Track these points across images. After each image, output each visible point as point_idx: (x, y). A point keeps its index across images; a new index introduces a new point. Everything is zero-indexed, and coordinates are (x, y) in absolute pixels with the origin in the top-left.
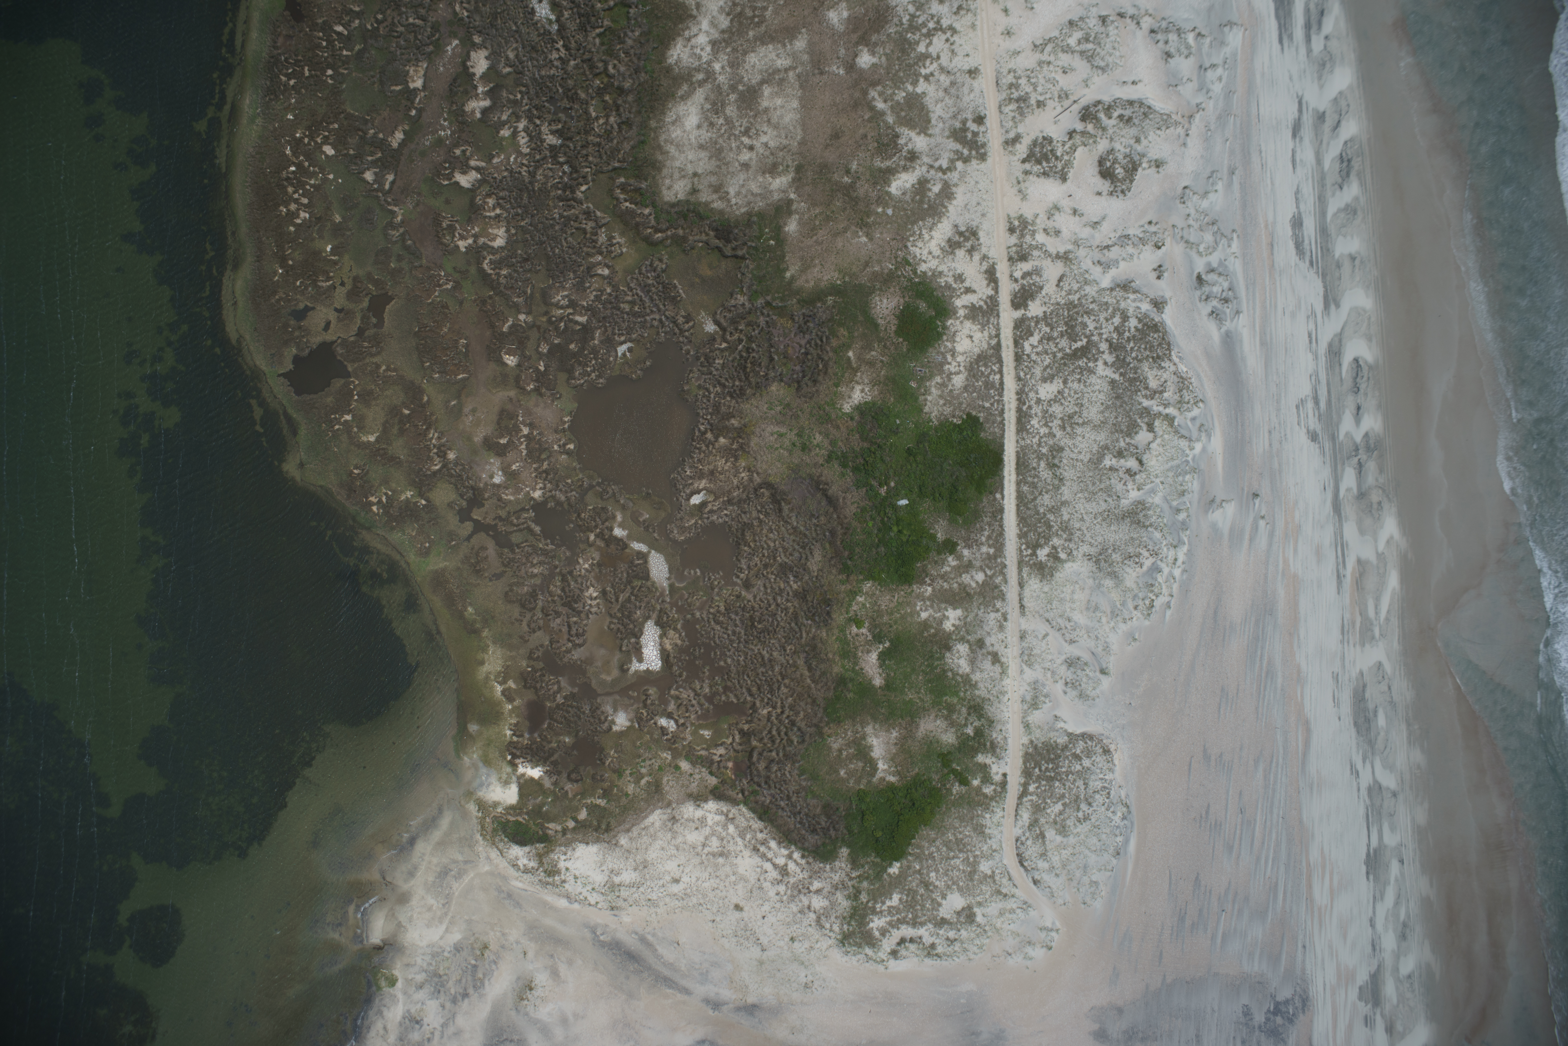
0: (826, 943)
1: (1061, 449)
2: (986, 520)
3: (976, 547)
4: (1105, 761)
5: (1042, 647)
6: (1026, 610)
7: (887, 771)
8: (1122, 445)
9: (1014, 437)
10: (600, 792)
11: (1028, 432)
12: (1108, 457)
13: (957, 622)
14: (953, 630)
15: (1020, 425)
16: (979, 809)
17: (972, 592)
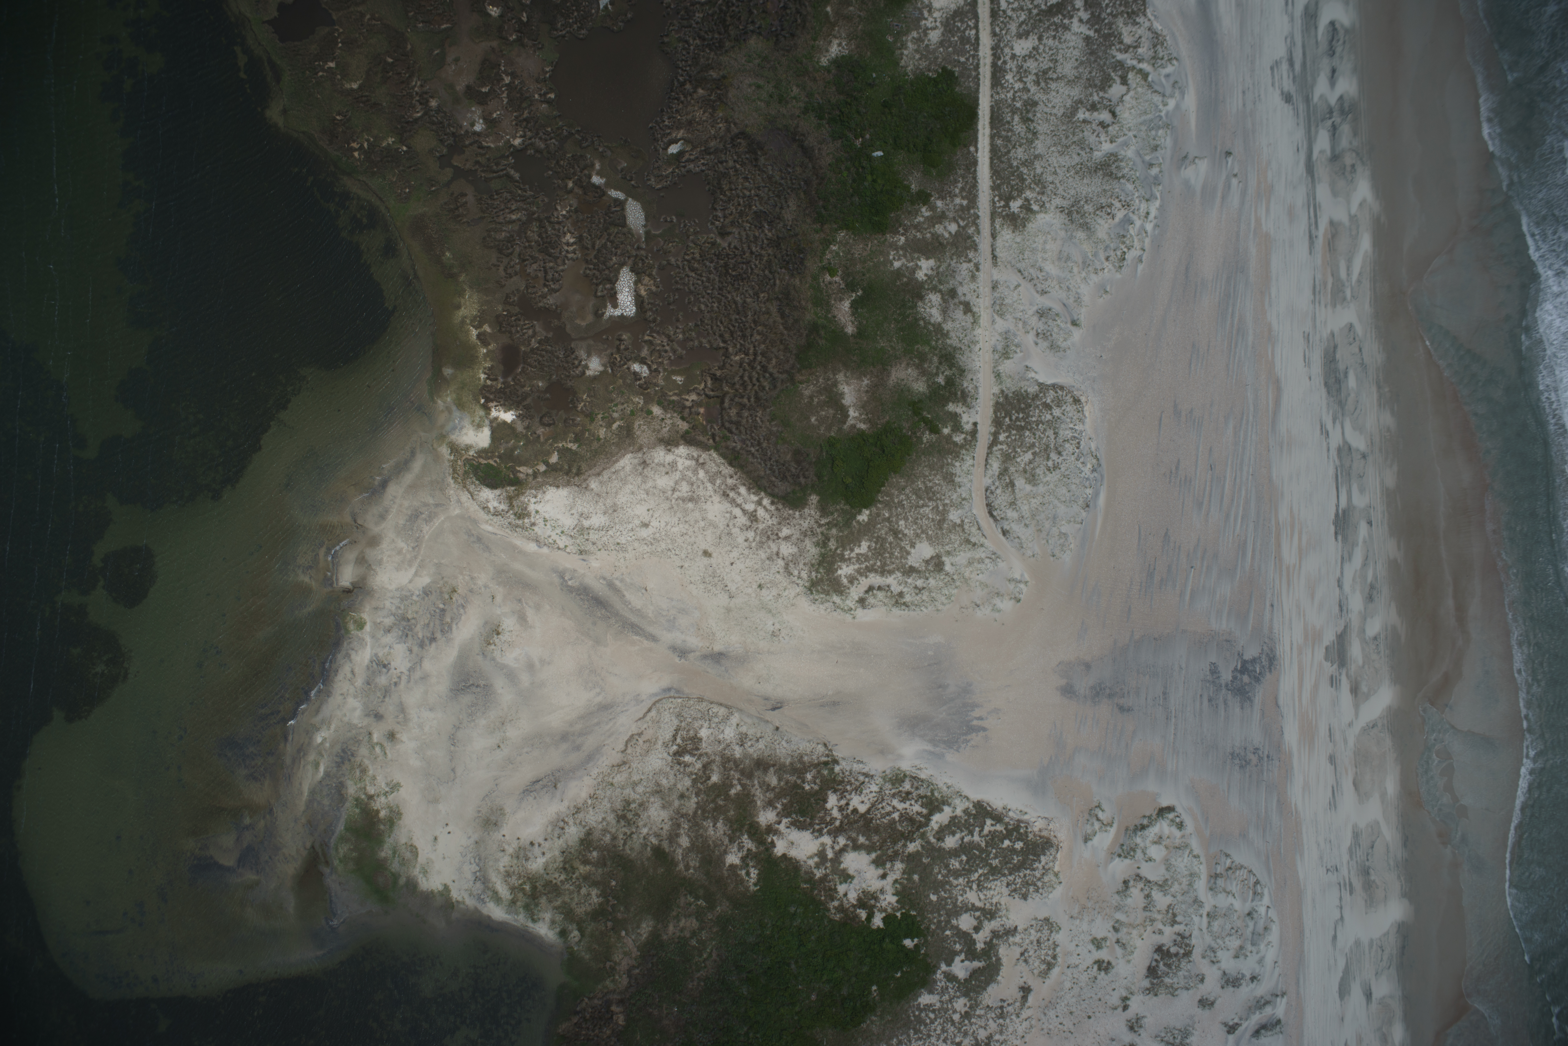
0: (794, 591)
1: (1035, 104)
2: (960, 172)
3: (949, 199)
4: (1075, 410)
5: (1014, 297)
6: (999, 260)
7: (857, 418)
8: (1096, 99)
9: (989, 92)
10: (571, 437)
11: (1003, 87)
12: (1081, 110)
13: (929, 272)
14: (926, 279)
15: (995, 80)
16: (949, 458)
17: (946, 242)
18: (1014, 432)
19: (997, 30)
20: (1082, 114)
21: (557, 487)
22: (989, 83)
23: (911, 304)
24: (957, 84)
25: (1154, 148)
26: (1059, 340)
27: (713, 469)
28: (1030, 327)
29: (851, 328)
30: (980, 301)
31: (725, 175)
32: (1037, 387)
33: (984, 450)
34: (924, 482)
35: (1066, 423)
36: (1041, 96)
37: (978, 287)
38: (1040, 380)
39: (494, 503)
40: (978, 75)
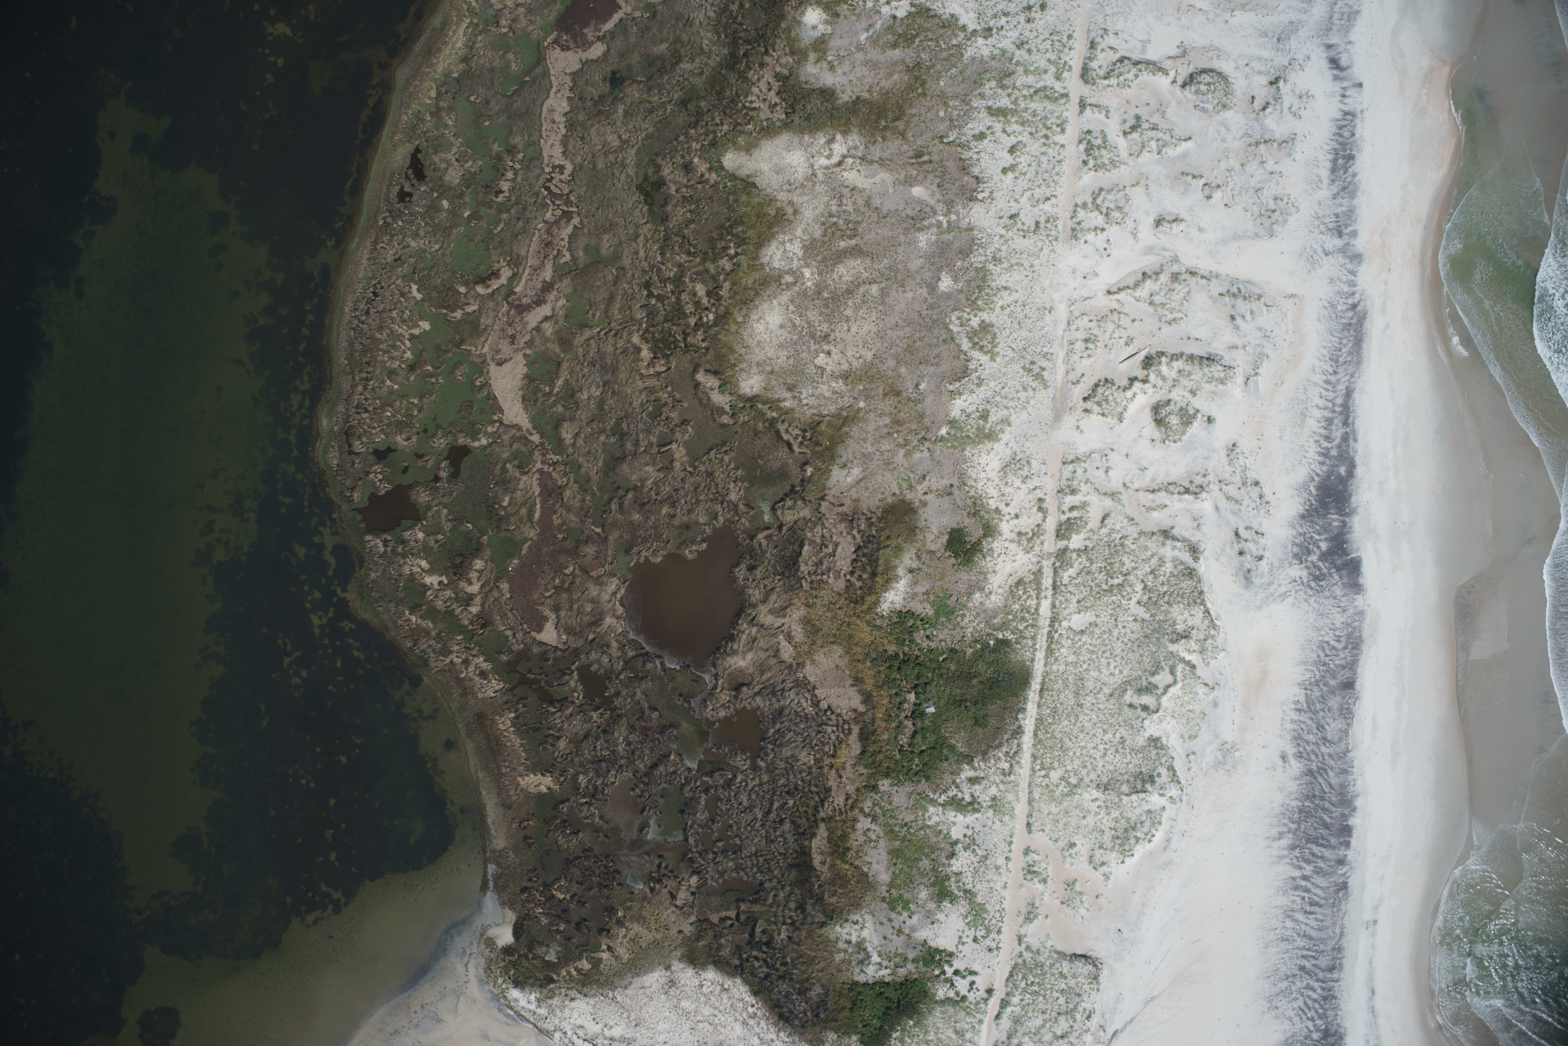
1: (1086, 679)
2: (1006, 737)
3: (993, 762)
4: (1089, 983)
5: (1043, 865)
6: (1033, 828)
7: (880, 964)
8: (1145, 683)
9: (1042, 662)
10: (604, 947)
11: (1056, 659)
12: (1129, 693)
13: (965, 831)
14: (961, 837)
15: (1050, 652)
16: (963, 1013)
17: (984, 804)
18: (1028, 996)
19: (1057, 603)
20: (1129, 697)
21: (586, 996)
22: (1043, 653)
23: (944, 860)
24: (1013, 650)
25: (1193, 737)
26: (1082, 911)
27: (737, 996)
28: (1056, 895)
29: (884, 877)
30: (1010, 865)
31: (780, 712)
32: (1055, 956)
33: (997, 1008)
34: (936, 1033)
35: (1079, 995)
36: (1092, 673)
37: (1010, 851)
38: (1059, 948)
39: (523, 1003)
40: (1035, 644)
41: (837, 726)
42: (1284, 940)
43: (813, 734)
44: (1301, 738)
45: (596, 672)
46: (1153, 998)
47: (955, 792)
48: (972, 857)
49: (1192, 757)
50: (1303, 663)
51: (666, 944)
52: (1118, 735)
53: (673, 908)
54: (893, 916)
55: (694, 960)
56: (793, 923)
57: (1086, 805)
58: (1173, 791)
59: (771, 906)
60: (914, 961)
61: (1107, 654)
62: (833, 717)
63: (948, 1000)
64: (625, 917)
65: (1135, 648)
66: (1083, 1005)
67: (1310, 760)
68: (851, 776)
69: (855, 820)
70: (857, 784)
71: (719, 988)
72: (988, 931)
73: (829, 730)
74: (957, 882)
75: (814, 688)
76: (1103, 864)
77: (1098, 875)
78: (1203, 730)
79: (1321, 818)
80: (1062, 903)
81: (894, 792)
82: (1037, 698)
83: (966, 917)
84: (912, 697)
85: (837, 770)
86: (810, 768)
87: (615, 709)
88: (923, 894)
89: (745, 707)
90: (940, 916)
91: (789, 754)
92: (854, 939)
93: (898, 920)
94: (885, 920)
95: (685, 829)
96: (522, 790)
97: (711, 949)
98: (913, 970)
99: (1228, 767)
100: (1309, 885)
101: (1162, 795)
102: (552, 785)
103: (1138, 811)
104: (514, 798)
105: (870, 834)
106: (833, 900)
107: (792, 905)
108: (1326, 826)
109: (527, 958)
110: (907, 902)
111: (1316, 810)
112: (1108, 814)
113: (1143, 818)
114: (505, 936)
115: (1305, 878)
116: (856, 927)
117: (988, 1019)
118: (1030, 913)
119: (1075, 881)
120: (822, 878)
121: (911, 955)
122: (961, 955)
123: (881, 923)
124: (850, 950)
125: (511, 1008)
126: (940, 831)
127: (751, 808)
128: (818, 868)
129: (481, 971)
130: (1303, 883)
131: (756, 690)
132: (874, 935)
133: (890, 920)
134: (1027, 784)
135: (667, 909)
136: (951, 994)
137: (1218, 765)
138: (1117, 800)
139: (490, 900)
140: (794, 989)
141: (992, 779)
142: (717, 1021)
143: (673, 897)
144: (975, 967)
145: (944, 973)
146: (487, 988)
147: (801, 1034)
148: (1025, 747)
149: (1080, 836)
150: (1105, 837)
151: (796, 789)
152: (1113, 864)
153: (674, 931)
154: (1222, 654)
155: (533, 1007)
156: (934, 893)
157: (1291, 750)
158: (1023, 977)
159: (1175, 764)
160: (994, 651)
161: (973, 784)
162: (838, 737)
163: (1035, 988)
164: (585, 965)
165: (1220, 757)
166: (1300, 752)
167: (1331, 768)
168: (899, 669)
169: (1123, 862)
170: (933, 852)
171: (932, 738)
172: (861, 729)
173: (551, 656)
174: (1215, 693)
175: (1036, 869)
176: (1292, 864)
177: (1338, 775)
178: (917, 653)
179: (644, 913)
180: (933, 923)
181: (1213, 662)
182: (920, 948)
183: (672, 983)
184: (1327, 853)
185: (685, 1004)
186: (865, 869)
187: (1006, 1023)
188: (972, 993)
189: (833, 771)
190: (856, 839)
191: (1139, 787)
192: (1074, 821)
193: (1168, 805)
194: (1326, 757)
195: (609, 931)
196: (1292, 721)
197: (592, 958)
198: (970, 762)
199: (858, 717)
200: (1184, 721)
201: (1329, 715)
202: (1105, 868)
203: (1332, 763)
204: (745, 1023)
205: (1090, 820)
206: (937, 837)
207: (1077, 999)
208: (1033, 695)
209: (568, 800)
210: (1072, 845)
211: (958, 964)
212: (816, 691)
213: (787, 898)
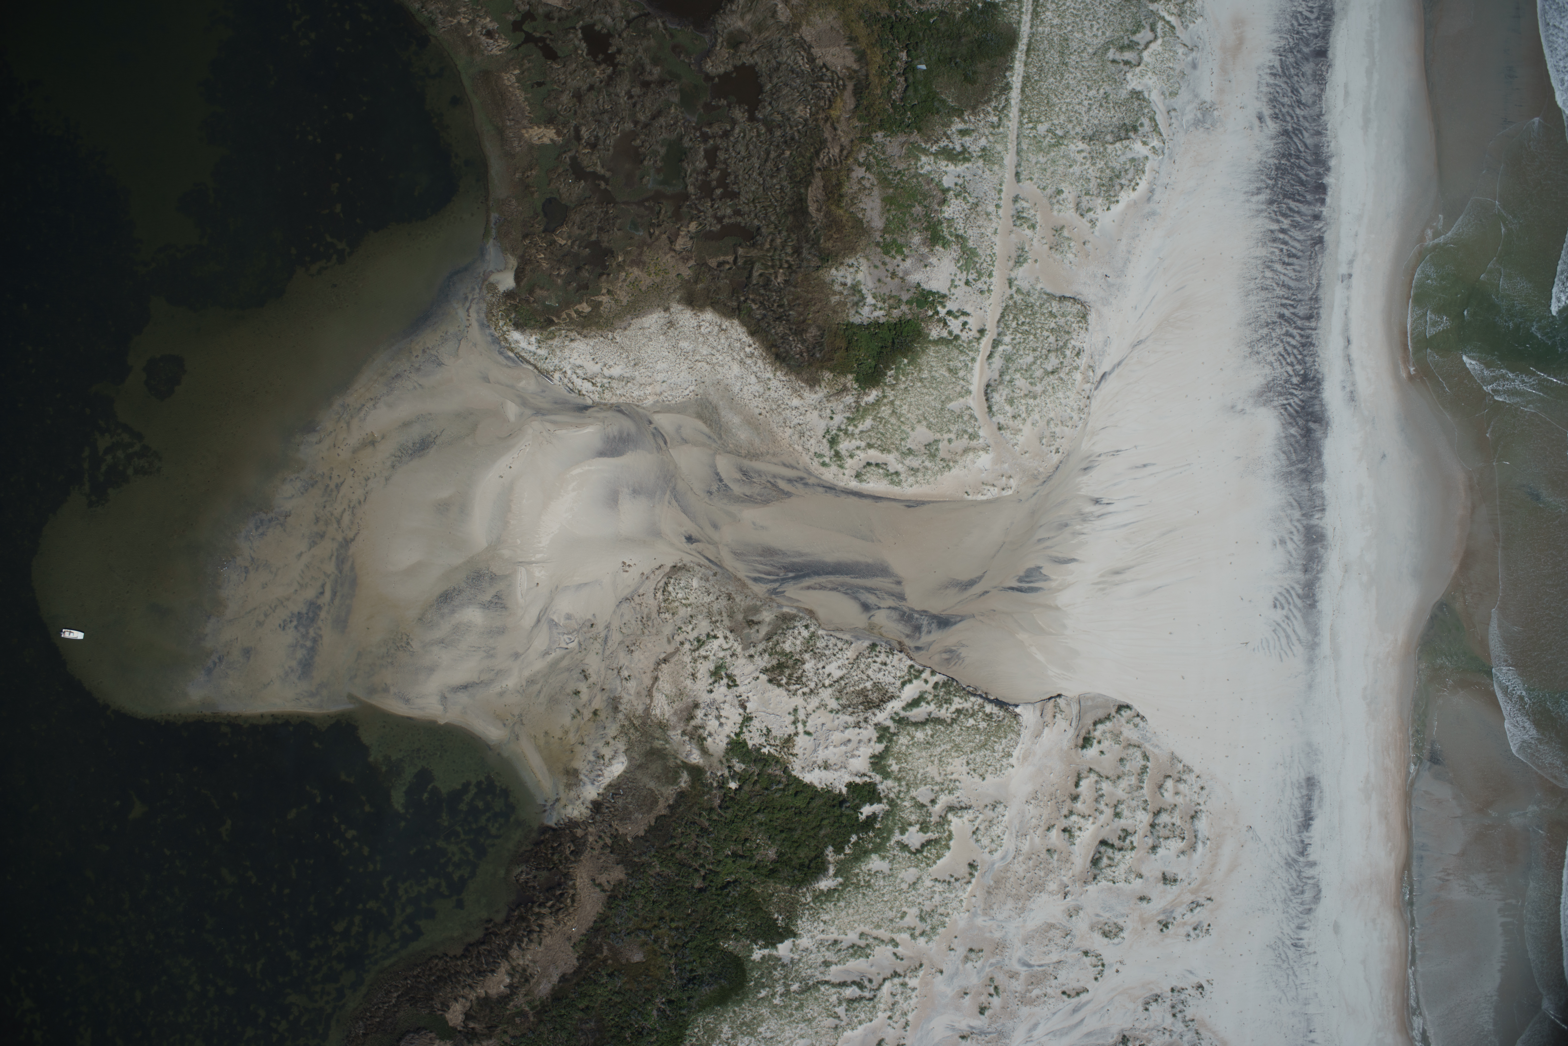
2: (994, 93)
3: (982, 115)
4: (1078, 322)
5: (1032, 212)
6: (1022, 177)
7: (874, 305)
8: (1126, 42)
9: (1028, 24)
10: (604, 291)
11: (1042, 21)
12: (1112, 51)
13: (957, 180)
14: (952, 185)
15: (1035, 14)
16: (956, 352)
17: (974, 154)
20: (1111, 54)
21: (585, 337)
22: (1029, 16)
23: (936, 207)
24: (1001, 12)
25: (1174, 94)
26: (1070, 256)
27: (734, 337)
28: (1045, 241)
29: (878, 223)
30: (1001, 212)
31: (777, 69)
32: (1045, 297)
33: (989, 349)
34: (930, 372)
35: (1068, 333)
36: (1076, 34)
37: (1000, 199)
38: (1048, 291)
39: (523, 344)
40: (1021, 7)
41: (832, 81)
42: (1264, 289)
43: (809, 89)
44: (1276, 101)
45: (600, 31)
46: (1140, 342)
47: (945, 144)
48: (963, 204)
49: (1173, 113)
50: (1276, 31)
51: (665, 287)
52: (1102, 91)
53: (673, 254)
54: (887, 259)
55: (693, 301)
56: (790, 267)
57: (1072, 155)
58: (1155, 142)
59: (768, 250)
60: (907, 302)
61: (1091, 17)
62: (829, 74)
63: (941, 341)
64: (624, 261)
65: (1117, 11)
66: (1073, 342)
67: (1285, 121)
68: (845, 129)
69: (850, 170)
70: (851, 136)
71: (717, 328)
72: (980, 275)
73: (825, 85)
74: (949, 227)
75: (810, 47)
76: (1089, 210)
77: (1084, 223)
78: (1183, 89)
79: (1296, 175)
80: (1051, 248)
81: (887, 143)
82: (1024, 57)
83: (958, 261)
84: (904, 55)
85: (832, 125)
86: (806, 120)
87: (618, 64)
88: (917, 239)
89: (744, 64)
90: (933, 260)
91: (786, 107)
92: (849, 281)
93: (892, 263)
94: (879, 264)
95: (684, 178)
96: (526, 142)
97: (709, 291)
98: (907, 311)
99: (1207, 126)
100: (1287, 238)
101: (1145, 143)
102: (555, 137)
103: (1122, 159)
104: (518, 149)
105: (864, 182)
106: (829, 244)
107: (789, 250)
108: (1302, 183)
109: (528, 301)
110: (901, 246)
111: (1292, 168)
112: (1094, 164)
113: (1127, 167)
114: (507, 281)
115: (1283, 231)
116: (851, 270)
117: (981, 358)
118: (1020, 256)
119: (1063, 227)
120: (818, 224)
121: (905, 297)
122: (954, 297)
123: (876, 267)
124: (845, 293)
125: (512, 350)
126: (932, 179)
127: (750, 156)
128: (814, 215)
129: (483, 315)
130: (1281, 236)
131: (754, 47)
132: (869, 278)
133: (884, 264)
134: (1015, 136)
135: (666, 254)
136: (945, 334)
137: (1197, 123)
138: (1102, 149)
139: (492, 250)
140: (790, 329)
141: (981, 131)
142: (715, 361)
143: (672, 241)
144: (968, 309)
145: (937, 313)
146: (488, 331)
147: (798, 374)
148: (1013, 102)
149: (1067, 184)
150: (1091, 185)
151: (793, 139)
152: (1099, 211)
153: (673, 275)
154: (1200, 20)
155: (533, 348)
156: (927, 238)
157: (1267, 112)
158: (1014, 318)
159: (1157, 117)
160: (982, 12)
161: (963, 135)
162: (833, 92)
163: (1026, 327)
164: (585, 308)
165: (1199, 115)
166: (1275, 114)
167: (1306, 129)
168: (891, 28)
169: (1108, 209)
170: (925, 199)
171: (923, 92)
172: (855, 85)
173: (556, 15)
174: (1194, 54)
175: (1025, 215)
176: (1271, 218)
177: (1312, 135)
178: (908, 15)
179: (644, 258)
180: (926, 266)
181: (1191, 26)
182: (913, 290)
183: (671, 324)
184: (1304, 208)
185: (684, 344)
186: (860, 216)
187: (998, 362)
188: (964, 333)
189: (829, 124)
190: (850, 188)
191: (1123, 135)
192: (1061, 170)
193: (1151, 156)
194: (1301, 119)
195: (609, 275)
196: (1268, 85)
197: (592, 300)
198: (960, 115)
199: (852, 74)
200: (1165, 77)
201: (1303, 79)
202: (1091, 213)
203: (1307, 124)
204: (742, 362)
205: (1076, 169)
206: (928, 184)
207: (1067, 337)
208: (1020, 55)
209: (569, 150)
210: (1060, 192)
211: (951, 305)
212: (813, 50)
213: (784, 245)
